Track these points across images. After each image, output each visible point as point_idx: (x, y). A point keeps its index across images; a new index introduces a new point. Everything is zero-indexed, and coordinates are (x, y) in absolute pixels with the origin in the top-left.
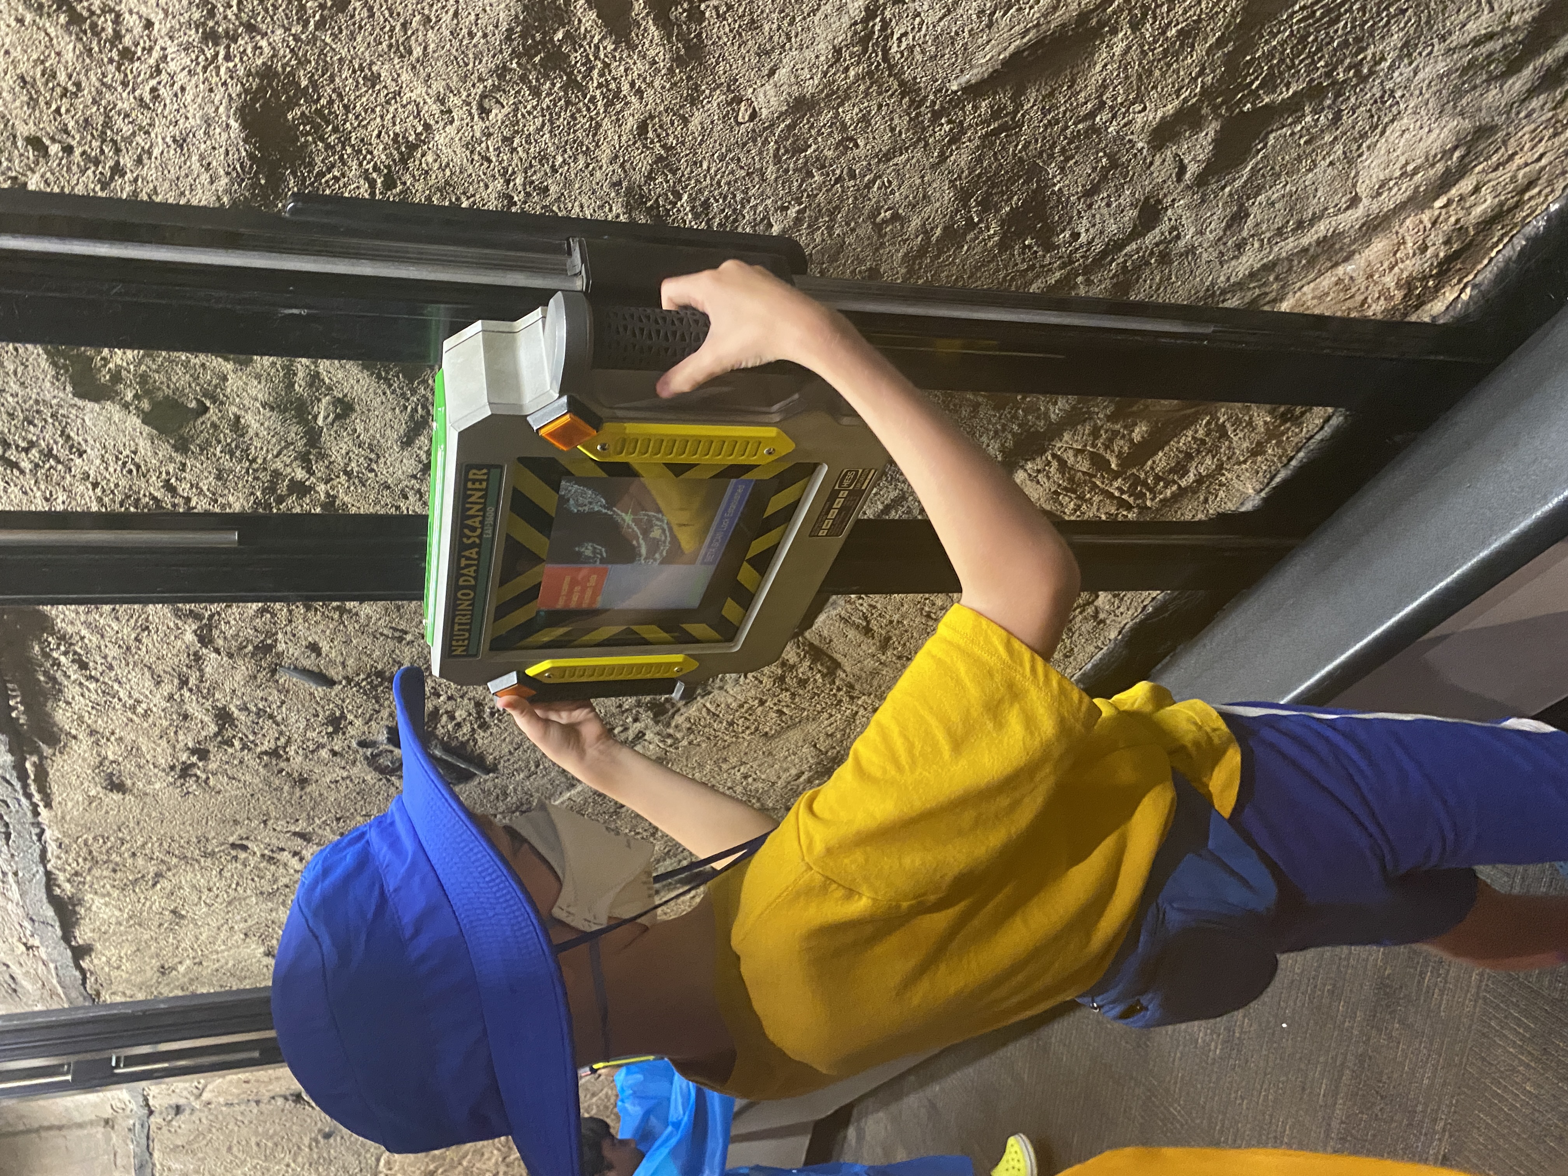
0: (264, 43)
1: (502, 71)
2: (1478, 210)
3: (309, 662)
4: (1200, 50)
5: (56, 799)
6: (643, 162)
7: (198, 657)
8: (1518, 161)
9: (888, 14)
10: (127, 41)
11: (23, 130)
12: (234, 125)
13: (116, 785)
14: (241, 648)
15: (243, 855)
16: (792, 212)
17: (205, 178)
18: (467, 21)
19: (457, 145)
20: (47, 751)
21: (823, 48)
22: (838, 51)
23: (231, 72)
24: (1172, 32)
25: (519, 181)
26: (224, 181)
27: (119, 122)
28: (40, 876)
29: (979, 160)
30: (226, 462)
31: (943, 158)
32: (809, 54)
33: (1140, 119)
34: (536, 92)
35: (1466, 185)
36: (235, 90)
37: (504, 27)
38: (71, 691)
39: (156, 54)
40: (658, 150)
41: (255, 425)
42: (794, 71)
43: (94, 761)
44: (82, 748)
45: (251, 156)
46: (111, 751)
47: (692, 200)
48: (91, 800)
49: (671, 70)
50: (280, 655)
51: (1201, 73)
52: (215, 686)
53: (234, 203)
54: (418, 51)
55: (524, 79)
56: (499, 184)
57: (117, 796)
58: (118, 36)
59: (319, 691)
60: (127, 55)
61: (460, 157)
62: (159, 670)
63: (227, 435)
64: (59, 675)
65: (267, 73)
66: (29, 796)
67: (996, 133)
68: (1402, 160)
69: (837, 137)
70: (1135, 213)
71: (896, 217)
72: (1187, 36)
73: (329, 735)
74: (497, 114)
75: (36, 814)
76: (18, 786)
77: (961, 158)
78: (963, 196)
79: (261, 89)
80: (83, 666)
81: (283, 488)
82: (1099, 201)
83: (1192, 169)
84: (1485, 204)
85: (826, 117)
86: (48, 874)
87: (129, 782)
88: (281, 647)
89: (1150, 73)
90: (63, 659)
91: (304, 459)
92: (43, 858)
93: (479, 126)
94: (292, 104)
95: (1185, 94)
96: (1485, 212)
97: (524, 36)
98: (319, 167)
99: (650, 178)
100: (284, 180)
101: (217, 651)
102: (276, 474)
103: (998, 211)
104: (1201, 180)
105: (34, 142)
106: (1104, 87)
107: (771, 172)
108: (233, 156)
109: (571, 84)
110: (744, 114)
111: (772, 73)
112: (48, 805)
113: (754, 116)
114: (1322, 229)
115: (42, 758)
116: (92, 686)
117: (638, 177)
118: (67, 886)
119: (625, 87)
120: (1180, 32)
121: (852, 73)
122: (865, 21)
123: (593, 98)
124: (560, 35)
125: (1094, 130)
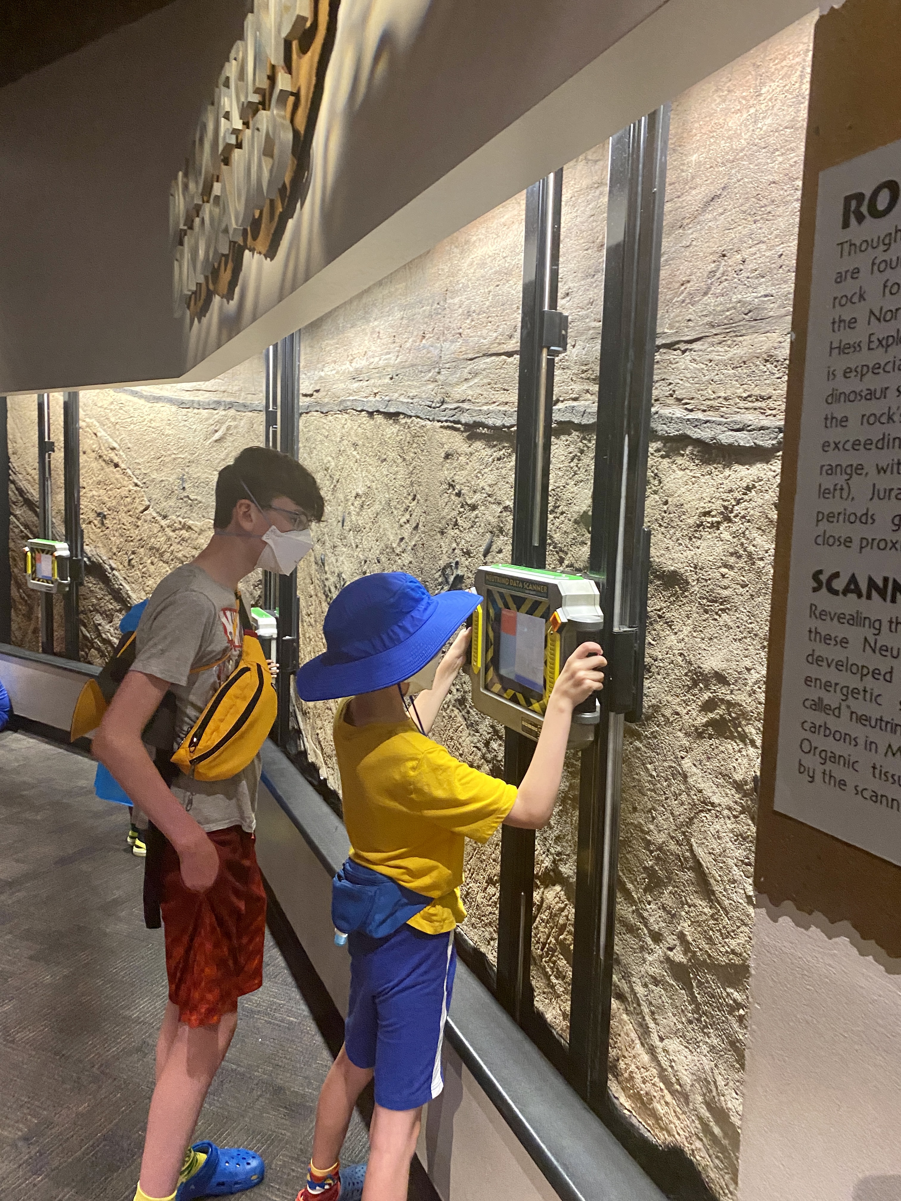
0: (695, 583)
1: (690, 663)
2: (658, 1107)
3: (494, 548)
4: (707, 947)
5: (444, 431)
6: (668, 712)
7: (499, 504)
8: (677, 1122)
9: (713, 812)
10: (694, 540)
11: (670, 500)
12: (672, 568)
13: (447, 456)
14: (502, 522)
15: (410, 498)
16: (654, 773)
17: (658, 554)
18: (704, 653)
19: (671, 643)
20: (465, 434)
21: (701, 786)
22: (700, 791)
23: (686, 570)
24: (711, 933)
25: (661, 665)
26: (657, 560)
27: (672, 531)
28: (409, 413)
29: (672, 854)
30: (571, 536)
31: (672, 838)
32: (700, 780)
33: (686, 925)
34: (686, 675)
35: (668, 1098)
36: (682, 571)
37: (702, 666)
38: (489, 451)
39: (691, 548)
40: (671, 719)
41: (583, 550)
42: (695, 774)
43: (459, 451)
44: (464, 447)
45: (664, 571)
46: (463, 459)
47: (657, 731)
48: (443, 444)
49: (694, 726)
50: (498, 536)
51: (701, 950)
52: (487, 508)
53: (651, 562)
54: (695, 634)
55: (689, 671)
56: (660, 657)
57: (443, 455)
58: (695, 537)
59: (482, 549)
60: (690, 539)
61: (668, 644)
62: (495, 487)
63: (580, 539)
64: (495, 449)
65: (688, 583)
66: (446, 421)
67: (680, 861)
68: (675, 1059)
69: (677, 792)
70: (657, 930)
71: (654, 818)
72: (710, 941)
73: (462, 549)
74: (680, 659)
75: (438, 421)
76: (451, 419)
77: (673, 846)
78: (660, 848)
79: (683, 579)
80: (499, 459)
81: (561, 554)
82: (661, 912)
83: (671, 954)
84: (661, 1109)
85: (683, 787)
86: (411, 417)
87: (448, 461)
88: (501, 537)
89: (699, 926)
90: (501, 453)
91: (571, 566)
92: (418, 417)
93: (676, 652)
94: (680, 588)
95: (694, 943)
96: (658, 1110)
97: (700, 672)
98: (664, 593)
99: (663, 716)
100: (659, 580)
101: (501, 512)
102: (567, 554)
103: (657, 864)
104: (668, 959)
105: (666, 503)
106: (695, 906)
107: (666, 764)
108: (665, 565)
109: (690, 688)
110: (683, 754)
111: (695, 765)
112: (441, 427)
113: (682, 758)
114: (652, 1025)
115: (462, 432)
116: (490, 460)
117: (663, 710)
118: (403, 421)
119: (689, 708)
120: (711, 936)
121: (695, 797)
122: (710, 802)
123: (685, 696)
124: (701, 685)
125: (683, 904)
